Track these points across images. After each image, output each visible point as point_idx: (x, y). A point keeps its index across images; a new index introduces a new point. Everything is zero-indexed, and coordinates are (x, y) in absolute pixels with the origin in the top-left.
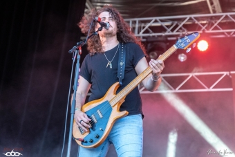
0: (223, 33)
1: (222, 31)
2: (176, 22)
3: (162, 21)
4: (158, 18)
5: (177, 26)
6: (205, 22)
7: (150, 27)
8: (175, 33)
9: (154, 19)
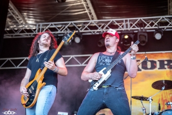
0: (90, 32)
1: (90, 31)
2: (64, 26)
3: (55, 25)
4: (53, 23)
5: (64, 27)
6: (80, 25)
7: (49, 28)
8: (62, 32)
9: (51, 23)
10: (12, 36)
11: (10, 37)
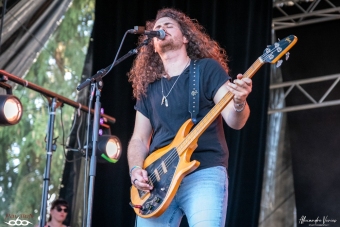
10: (297, 20)
11: (293, 24)
